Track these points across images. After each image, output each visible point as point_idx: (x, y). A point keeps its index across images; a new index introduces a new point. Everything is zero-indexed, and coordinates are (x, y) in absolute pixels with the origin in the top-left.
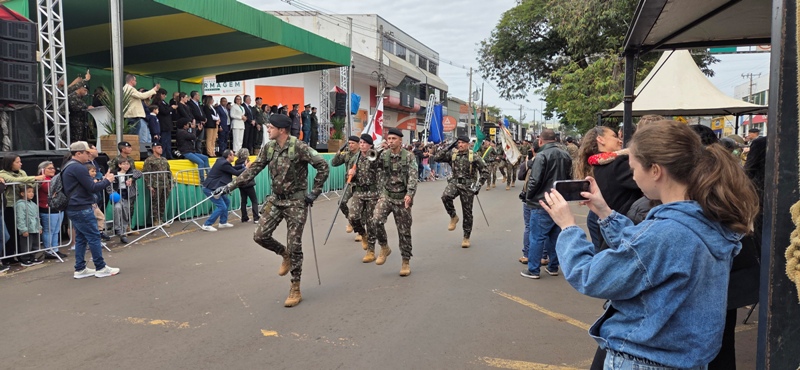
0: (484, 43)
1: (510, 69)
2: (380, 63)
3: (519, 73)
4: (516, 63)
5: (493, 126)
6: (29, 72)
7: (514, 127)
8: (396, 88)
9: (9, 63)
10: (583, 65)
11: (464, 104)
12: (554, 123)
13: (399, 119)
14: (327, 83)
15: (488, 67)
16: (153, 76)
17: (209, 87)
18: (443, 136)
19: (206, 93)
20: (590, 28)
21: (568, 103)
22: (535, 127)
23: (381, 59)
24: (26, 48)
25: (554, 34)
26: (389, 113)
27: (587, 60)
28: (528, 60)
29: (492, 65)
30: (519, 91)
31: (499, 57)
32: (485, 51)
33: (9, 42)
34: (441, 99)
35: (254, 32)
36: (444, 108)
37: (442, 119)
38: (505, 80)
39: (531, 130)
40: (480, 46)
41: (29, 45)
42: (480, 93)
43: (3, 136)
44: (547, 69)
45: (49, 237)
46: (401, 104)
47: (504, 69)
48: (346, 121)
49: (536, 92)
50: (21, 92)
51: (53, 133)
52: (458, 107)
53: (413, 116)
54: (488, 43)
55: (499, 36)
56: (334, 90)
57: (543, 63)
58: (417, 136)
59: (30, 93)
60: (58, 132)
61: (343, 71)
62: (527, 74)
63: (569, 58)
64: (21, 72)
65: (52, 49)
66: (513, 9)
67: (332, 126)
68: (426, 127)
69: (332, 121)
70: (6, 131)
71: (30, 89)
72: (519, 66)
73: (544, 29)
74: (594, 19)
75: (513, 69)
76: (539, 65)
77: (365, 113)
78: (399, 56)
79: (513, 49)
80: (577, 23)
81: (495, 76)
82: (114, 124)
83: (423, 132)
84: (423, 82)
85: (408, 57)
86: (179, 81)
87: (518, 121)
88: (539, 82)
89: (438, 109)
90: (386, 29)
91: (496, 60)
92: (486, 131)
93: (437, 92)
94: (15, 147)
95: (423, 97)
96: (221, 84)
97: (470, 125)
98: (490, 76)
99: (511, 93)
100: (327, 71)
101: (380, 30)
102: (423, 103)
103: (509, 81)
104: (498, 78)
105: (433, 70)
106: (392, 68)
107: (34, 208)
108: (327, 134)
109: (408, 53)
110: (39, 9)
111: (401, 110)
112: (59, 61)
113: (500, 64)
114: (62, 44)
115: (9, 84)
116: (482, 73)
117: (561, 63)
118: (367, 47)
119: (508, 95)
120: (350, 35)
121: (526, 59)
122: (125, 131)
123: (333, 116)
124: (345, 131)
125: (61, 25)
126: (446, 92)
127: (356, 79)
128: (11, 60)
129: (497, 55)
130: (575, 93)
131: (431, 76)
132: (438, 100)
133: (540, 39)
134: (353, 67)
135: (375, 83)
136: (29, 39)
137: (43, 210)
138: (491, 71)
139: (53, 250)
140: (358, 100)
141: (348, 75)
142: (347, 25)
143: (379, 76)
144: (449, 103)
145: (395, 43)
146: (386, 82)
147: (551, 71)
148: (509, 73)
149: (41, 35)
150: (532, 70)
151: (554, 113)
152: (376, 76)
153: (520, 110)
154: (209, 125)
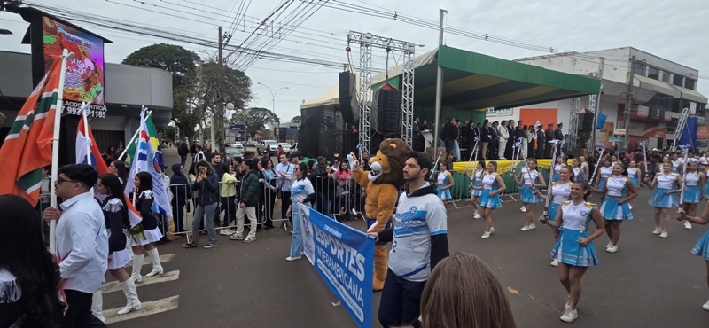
2: (630, 86)
6: (397, 116)
8: (645, 104)
13: (646, 129)
14: (577, 107)
16: (456, 109)
17: (489, 111)
18: (697, 144)
23: (631, 82)
24: (397, 103)
26: (635, 125)
33: (390, 102)
34: (697, 111)
35: (522, 80)
36: (701, 119)
37: (696, 130)
46: (649, 116)
48: (592, 135)
50: (393, 126)
53: (661, 126)
56: (583, 111)
59: (396, 126)
61: (592, 97)
64: (393, 116)
65: (407, 103)
67: (577, 138)
68: (675, 137)
69: (579, 134)
77: (612, 125)
78: (649, 76)
82: (433, 142)
83: (672, 141)
84: (677, 96)
85: (661, 77)
89: (692, 120)
90: (638, 58)
93: (693, 107)
95: (676, 110)
96: (497, 110)
100: (578, 99)
101: (633, 60)
102: (675, 115)
105: (691, 83)
106: (643, 88)
108: (575, 144)
109: (661, 74)
110: (404, 82)
111: (649, 122)
112: (410, 109)
114: (412, 100)
115: (388, 122)
118: (617, 74)
120: (601, 71)
122: (438, 146)
123: (580, 132)
124: (589, 142)
125: (413, 90)
126: (704, 104)
127: (605, 101)
128: (390, 111)
131: (687, 91)
132: (694, 112)
134: (602, 93)
135: (623, 101)
136: (398, 99)
140: (605, 118)
141: (597, 100)
142: (599, 61)
143: (628, 96)
144: (707, 114)
145: (647, 68)
146: (634, 100)
149: (403, 96)
152: (624, 96)
154: (485, 139)
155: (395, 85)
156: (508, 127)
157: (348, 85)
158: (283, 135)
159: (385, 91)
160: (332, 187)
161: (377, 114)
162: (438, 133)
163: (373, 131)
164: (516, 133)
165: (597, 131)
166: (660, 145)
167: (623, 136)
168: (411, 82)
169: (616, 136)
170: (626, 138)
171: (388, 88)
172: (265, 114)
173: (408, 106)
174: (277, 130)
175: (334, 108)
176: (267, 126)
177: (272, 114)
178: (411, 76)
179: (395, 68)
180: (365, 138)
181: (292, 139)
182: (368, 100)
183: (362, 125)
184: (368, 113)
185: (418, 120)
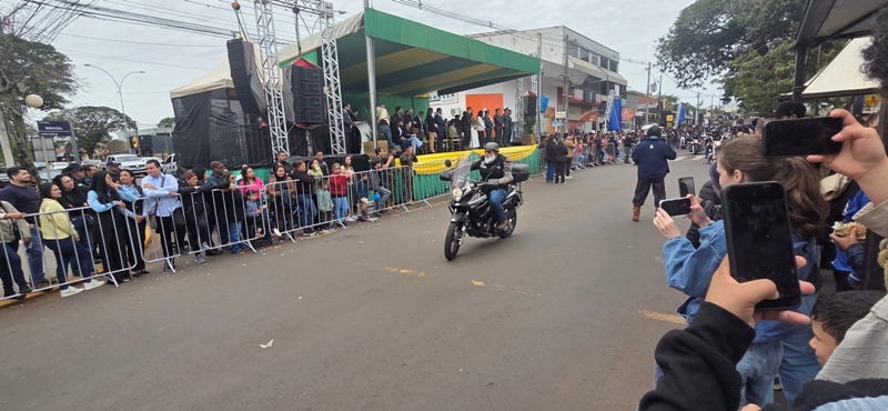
0: (661, 40)
1: (688, 60)
2: (566, 67)
3: (697, 64)
4: (694, 55)
5: (670, 113)
6: (320, 102)
7: (691, 113)
8: (580, 87)
9: (308, 97)
10: (763, 51)
11: (642, 95)
12: (733, 106)
13: (582, 113)
14: (521, 89)
15: (666, 61)
16: (394, 95)
17: (432, 100)
18: (622, 126)
19: (430, 104)
20: (772, 16)
21: (746, 89)
22: (717, 111)
23: (567, 63)
24: (318, 86)
25: (732, 25)
26: (573, 109)
27: (768, 45)
28: (705, 51)
29: (670, 59)
30: (697, 81)
31: (676, 51)
32: (663, 47)
33: (308, 83)
34: (621, 93)
35: (464, 56)
36: (624, 102)
37: (621, 111)
38: (682, 72)
39: (709, 114)
40: (659, 43)
41: (319, 84)
42: (658, 85)
43: (307, 146)
44: (726, 58)
45: (338, 212)
46: (584, 100)
47: (682, 62)
48: (537, 119)
49: (712, 82)
50: (316, 116)
51: (335, 143)
52: (636, 99)
53: (594, 110)
54: (667, 39)
55: (677, 31)
56: (527, 94)
57: (722, 52)
58: (598, 127)
59: (321, 116)
60: (338, 141)
61: (534, 78)
62: (705, 65)
64: (315, 102)
65: (332, 85)
66: (692, 5)
67: (525, 123)
68: (606, 119)
69: (525, 119)
70: (309, 143)
71: (321, 114)
72: (697, 57)
73: (723, 21)
74: (777, 6)
75: (692, 61)
76: (717, 55)
77: (553, 110)
78: (582, 59)
79: (690, 42)
80: (757, 12)
81: (673, 68)
82: (372, 134)
83: (601, 125)
84: (604, 79)
85: (590, 59)
86: (412, 98)
87: (696, 107)
88: (716, 70)
89: (617, 102)
90: (571, 38)
91: (674, 54)
92: (664, 118)
93: (617, 88)
95: (605, 93)
96: (441, 96)
97: (648, 113)
98: (668, 70)
99: (687, 83)
100: (522, 80)
101: (566, 39)
102: (604, 98)
103: (687, 72)
104: (676, 70)
105: (614, 67)
106: (577, 70)
107: (328, 194)
108: (522, 130)
109: (591, 55)
110: (324, 57)
112: (337, 92)
113: (677, 57)
114: (338, 81)
115: (309, 111)
116: (660, 67)
117: (739, 52)
118: (554, 55)
119: (685, 85)
120: (539, 49)
121: (703, 51)
122: (378, 139)
123: (526, 116)
124: (535, 126)
125: (337, 67)
126: (626, 87)
127: (544, 86)
128: (309, 95)
129: (674, 50)
130: (753, 79)
131: (612, 74)
132: (618, 94)
133: (719, 30)
134: (543, 74)
135: (562, 85)
136: (319, 79)
137: (333, 196)
138: (668, 65)
139: (340, 221)
140: (547, 100)
141: (538, 82)
142: (537, 39)
143: (565, 79)
144: (628, 96)
145: (579, 49)
146: (571, 83)
147: (730, 58)
148: (687, 64)
149: (325, 75)
150: (710, 59)
151: (733, 98)
152: (562, 78)
153: (698, 96)
154: (432, 129)
155: (312, 60)
157: (242, 59)
158: (146, 146)
159: (300, 69)
160: (239, 203)
161: (292, 99)
163: (289, 125)
164: (464, 123)
165: (541, 115)
166: (594, 128)
167: (564, 119)
168: (333, 57)
169: (557, 119)
170: (566, 121)
171: (301, 64)
172: (108, 116)
173: (333, 90)
174: (135, 139)
175: (226, 94)
176: (114, 135)
177: (121, 116)
178: (332, 48)
179: (308, 39)
180: (279, 134)
181: (163, 152)
182: (276, 80)
183: (272, 116)
184: (279, 100)
185: (348, 108)
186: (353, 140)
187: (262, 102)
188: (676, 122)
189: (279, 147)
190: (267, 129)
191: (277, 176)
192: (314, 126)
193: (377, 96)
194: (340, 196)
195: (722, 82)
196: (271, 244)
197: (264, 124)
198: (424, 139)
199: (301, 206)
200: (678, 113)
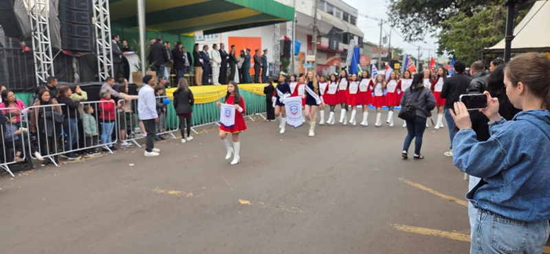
1: (411, 19)
2: (315, 19)
3: (418, 22)
4: (416, 14)
5: (397, 62)
6: (88, 31)
8: (326, 36)
9: (76, 26)
10: (470, 15)
11: (376, 46)
12: (445, 58)
13: (328, 58)
14: (278, 34)
15: (395, 18)
16: (163, 32)
17: (198, 39)
19: (196, 42)
21: (457, 43)
22: (432, 62)
23: (316, 15)
24: (86, 15)
26: (320, 54)
27: (472, 10)
28: (424, 12)
29: (398, 17)
30: (419, 36)
31: (403, 11)
32: (393, 6)
33: (76, 12)
34: (359, 43)
36: (361, 51)
37: (359, 58)
38: (407, 28)
39: (426, 65)
40: (389, 3)
41: (88, 13)
42: (388, 38)
43: (73, 73)
44: (440, 19)
45: (105, 137)
46: (329, 47)
47: (407, 19)
48: (291, 60)
49: (432, 36)
50: (84, 44)
51: (103, 71)
52: (371, 49)
53: (338, 56)
56: (283, 38)
57: (438, 14)
59: (89, 45)
60: (106, 70)
61: (289, 24)
62: (425, 23)
63: (458, 10)
64: (83, 31)
65: (101, 15)
67: (280, 64)
68: (348, 63)
69: (281, 60)
70: (75, 70)
71: (89, 42)
72: (419, 16)
75: (414, 20)
76: (434, 16)
77: (304, 54)
78: (329, 13)
79: (414, 4)
81: (400, 25)
82: (140, 65)
83: (346, 67)
84: (345, 31)
85: (335, 13)
86: (179, 35)
87: (417, 58)
88: (434, 28)
89: (356, 50)
91: (401, 13)
92: (393, 65)
93: (356, 39)
94: (82, 80)
95: (346, 41)
96: (206, 36)
97: (380, 61)
98: (396, 25)
99: (412, 38)
100: (278, 25)
102: (346, 47)
103: (410, 28)
104: (402, 26)
105: (353, 22)
106: (324, 22)
107: (94, 119)
109: (335, 10)
112: (106, 23)
113: (404, 16)
114: (108, 12)
115: (77, 39)
116: (391, 23)
117: (451, 14)
118: (305, 7)
119: (410, 39)
122: (146, 69)
123: (282, 57)
124: (289, 67)
126: (362, 38)
127: (298, 30)
128: (77, 24)
129: (401, 9)
130: (463, 36)
131: (351, 26)
132: (357, 44)
134: (296, 21)
135: (311, 33)
136: (87, 9)
138: (397, 22)
139: (105, 145)
140: (300, 45)
141: (293, 28)
143: (314, 28)
144: (364, 46)
145: (325, 3)
146: (319, 32)
147: (443, 20)
148: (411, 22)
149: (95, 7)
150: (428, 19)
151: (445, 52)
152: (312, 28)
153: (419, 50)
154: (197, 64)
156: (220, 51)
161: (58, 26)
162: (146, 54)
163: (55, 51)
167: (313, 62)
169: (308, 62)
173: (102, 20)
180: (44, 62)
182: (42, 6)
183: (36, 41)
184: (44, 25)
185: (118, 39)
186: (122, 69)
187: (25, 27)
188: (402, 70)
189: (43, 72)
190: (30, 54)
191: (41, 99)
192: (82, 54)
193: (146, 32)
194: (107, 121)
195: (439, 37)
196: (32, 168)
197: (27, 49)
198: (191, 72)
199: (66, 131)
200: (404, 62)
